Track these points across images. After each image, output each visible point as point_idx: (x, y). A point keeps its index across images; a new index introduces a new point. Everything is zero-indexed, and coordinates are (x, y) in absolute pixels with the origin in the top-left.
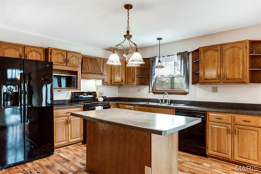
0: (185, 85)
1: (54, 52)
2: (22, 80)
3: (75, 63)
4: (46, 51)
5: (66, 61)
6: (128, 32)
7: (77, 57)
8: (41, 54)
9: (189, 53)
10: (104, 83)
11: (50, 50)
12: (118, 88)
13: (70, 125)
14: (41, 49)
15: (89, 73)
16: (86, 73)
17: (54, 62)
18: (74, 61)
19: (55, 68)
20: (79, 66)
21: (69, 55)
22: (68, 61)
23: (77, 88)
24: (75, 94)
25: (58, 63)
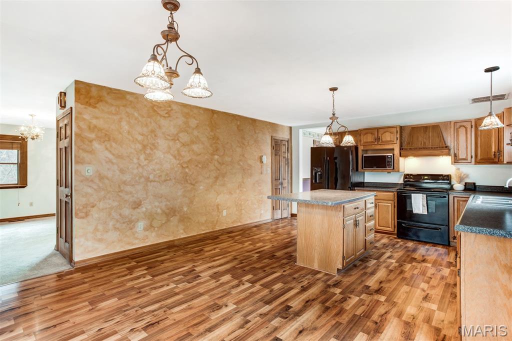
1: (363, 132)
6: (333, 114)
7: (391, 133)
10: (456, 160)
11: (359, 132)
15: (416, 149)
16: (411, 149)
17: (364, 143)
18: (387, 137)
19: (365, 149)
20: (395, 142)
21: (381, 131)
22: (379, 139)
23: (394, 169)
24: (407, 176)
25: (367, 142)
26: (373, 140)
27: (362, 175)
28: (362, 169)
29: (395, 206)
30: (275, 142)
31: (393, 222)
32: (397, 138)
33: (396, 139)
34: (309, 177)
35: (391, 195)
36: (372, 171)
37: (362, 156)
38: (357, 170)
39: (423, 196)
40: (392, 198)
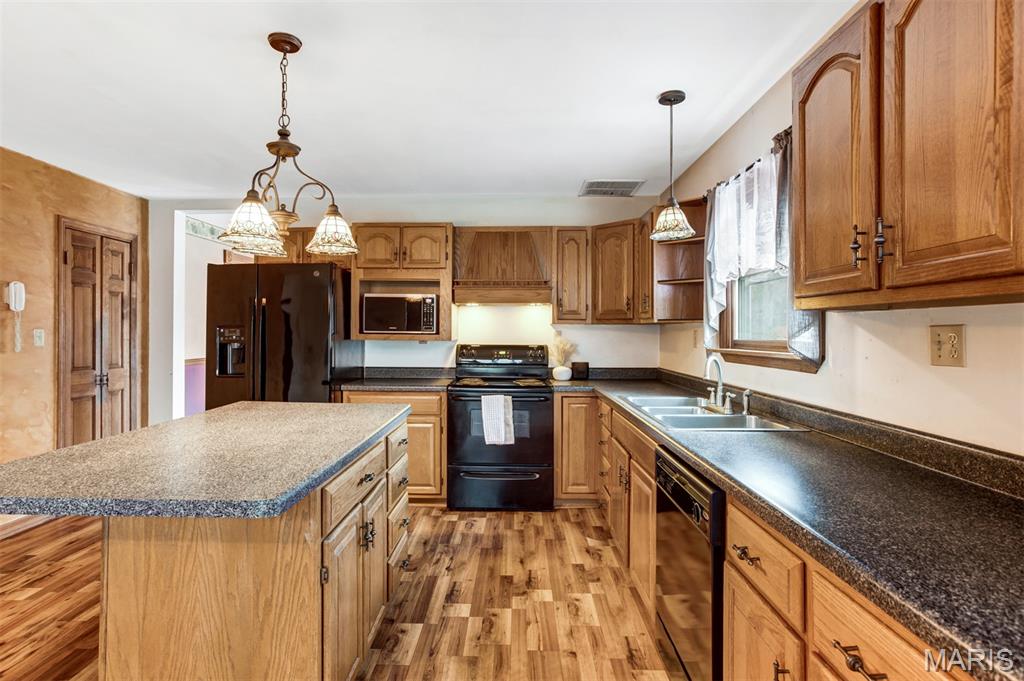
1: (364, 233)
3: (427, 256)
5: (401, 254)
6: (284, 134)
7: (434, 240)
10: (562, 316)
12: (661, 334)
15: (488, 284)
16: (475, 283)
17: (364, 262)
18: (423, 250)
19: (368, 278)
20: (442, 265)
21: (409, 234)
22: (405, 253)
23: (438, 333)
24: (463, 350)
25: (374, 261)
26: (388, 257)
27: (360, 349)
28: (361, 332)
29: (442, 428)
30: (74, 238)
31: (438, 470)
32: (447, 254)
33: (444, 257)
34: (202, 354)
35: (432, 401)
36: (385, 339)
37: (361, 298)
38: (347, 336)
39: (506, 400)
40: (435, 409)
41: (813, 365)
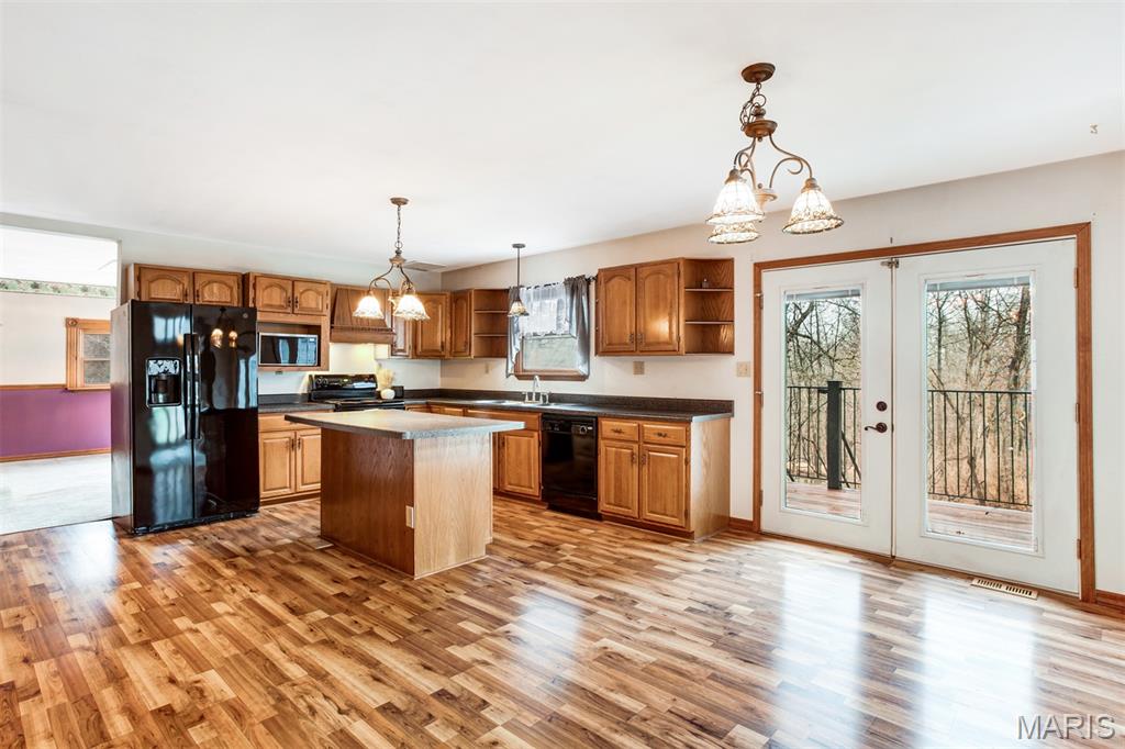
0: (579, 357)
1: (262, 282)
2: (189, 346)
3: (313, 305)
4: (245, 281)
5: (292, 302)
6: (398, 253)
7: (318, 293)
8: (231, 288)
9: (588, 281)
11: (251, 278)
13: (299, 452)
14: (232, 277)
15: (353, 328)
17: (263, 306)
18: (310, 300)
19: (264, 320)
20: (323, 313)
21: (300, 287)
22: (296, 302)
23: (319, 365)
24: (317, 379)
25: (271, 306)
26: (282, 303)
32: (327, 305)
33: (324, 306)
37: (258, 336)
41: (583, 378)
